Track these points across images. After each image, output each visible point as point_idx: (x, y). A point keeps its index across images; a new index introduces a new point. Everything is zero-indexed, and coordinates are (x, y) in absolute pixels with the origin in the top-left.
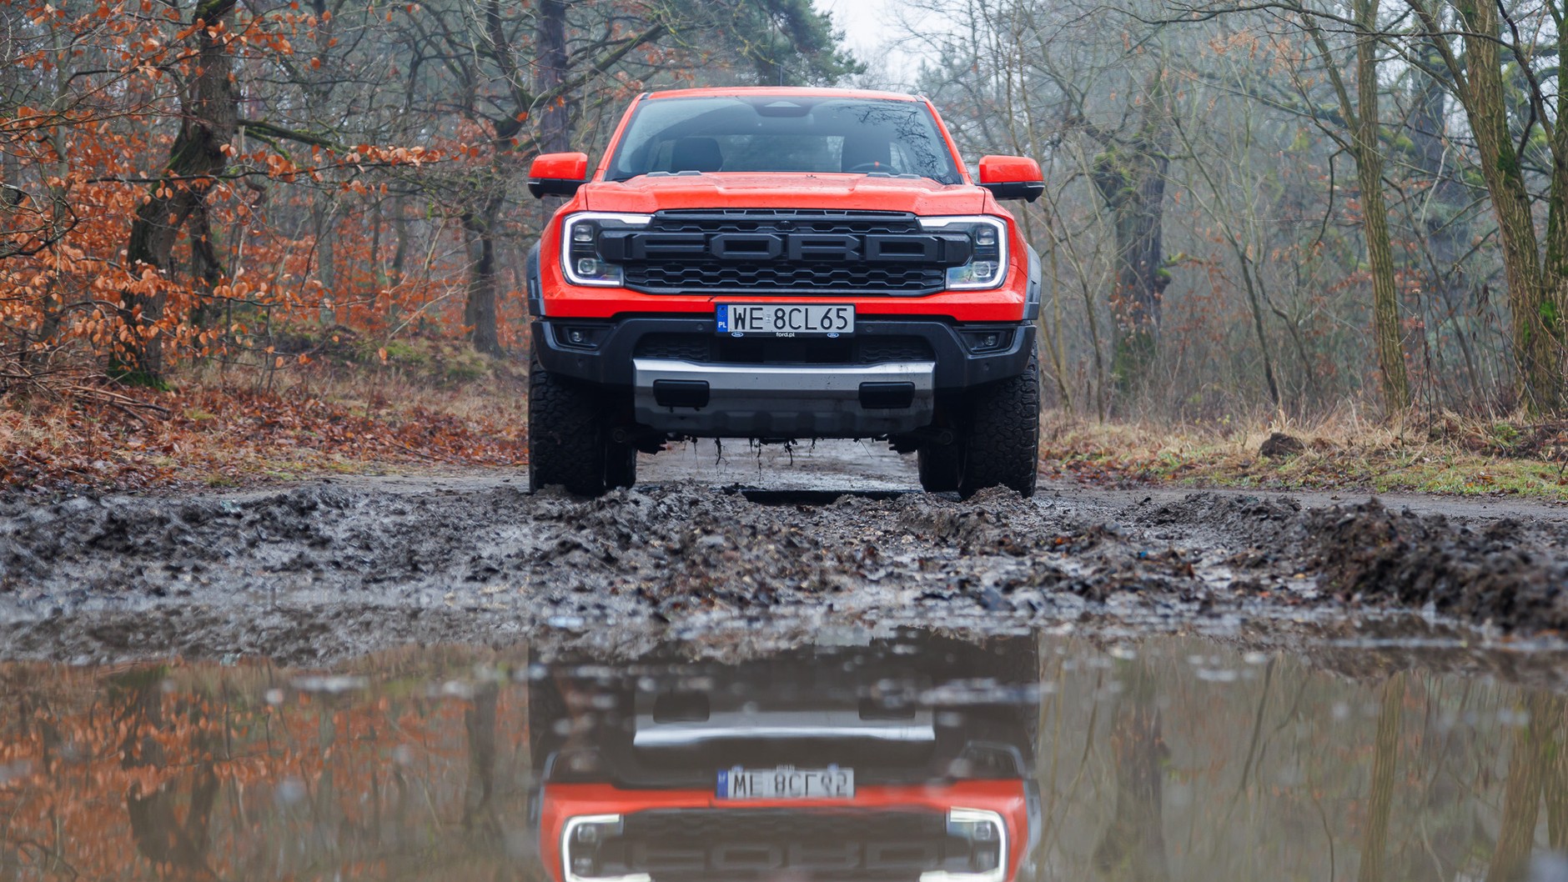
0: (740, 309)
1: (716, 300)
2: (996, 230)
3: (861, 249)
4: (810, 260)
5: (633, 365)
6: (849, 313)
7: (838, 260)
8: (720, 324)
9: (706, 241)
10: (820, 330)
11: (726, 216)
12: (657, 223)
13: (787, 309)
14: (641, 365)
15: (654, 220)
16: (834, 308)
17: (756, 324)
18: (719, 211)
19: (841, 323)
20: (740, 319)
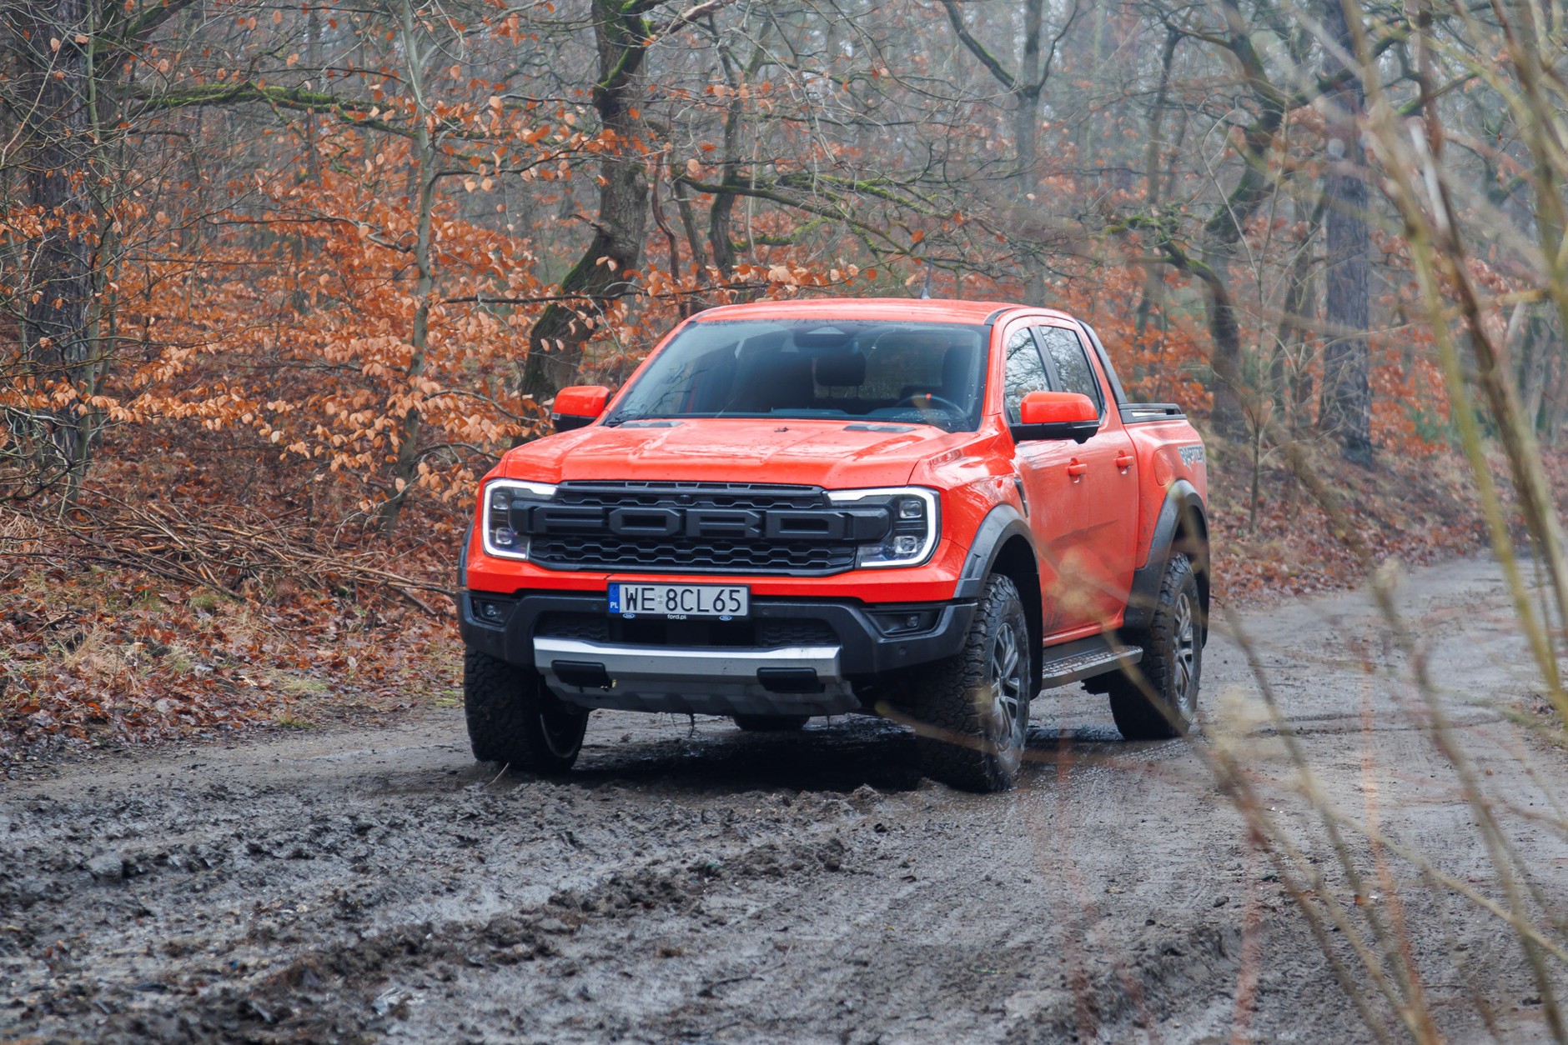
0: (632, 589)
1: (612, 578)
2: (924, 502)
3: (762, 525)
4: (708, 537)
5: (532, 645)
6: (743, 595)
7: (737, 537)
8: (613, 604)
9: (605, 515)
10: (713, 613)
11: (628, 489)
12: (562, 495)
13: (679, 589)
14: (541, 644)
15: (559, 492)
16: (727, 590)
17: (648, 605)
18: (621, 483)
19: (734, 605)
20: (631, 600)
